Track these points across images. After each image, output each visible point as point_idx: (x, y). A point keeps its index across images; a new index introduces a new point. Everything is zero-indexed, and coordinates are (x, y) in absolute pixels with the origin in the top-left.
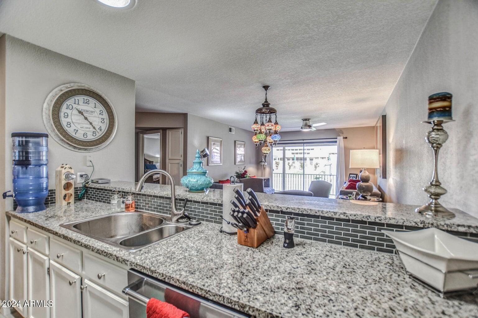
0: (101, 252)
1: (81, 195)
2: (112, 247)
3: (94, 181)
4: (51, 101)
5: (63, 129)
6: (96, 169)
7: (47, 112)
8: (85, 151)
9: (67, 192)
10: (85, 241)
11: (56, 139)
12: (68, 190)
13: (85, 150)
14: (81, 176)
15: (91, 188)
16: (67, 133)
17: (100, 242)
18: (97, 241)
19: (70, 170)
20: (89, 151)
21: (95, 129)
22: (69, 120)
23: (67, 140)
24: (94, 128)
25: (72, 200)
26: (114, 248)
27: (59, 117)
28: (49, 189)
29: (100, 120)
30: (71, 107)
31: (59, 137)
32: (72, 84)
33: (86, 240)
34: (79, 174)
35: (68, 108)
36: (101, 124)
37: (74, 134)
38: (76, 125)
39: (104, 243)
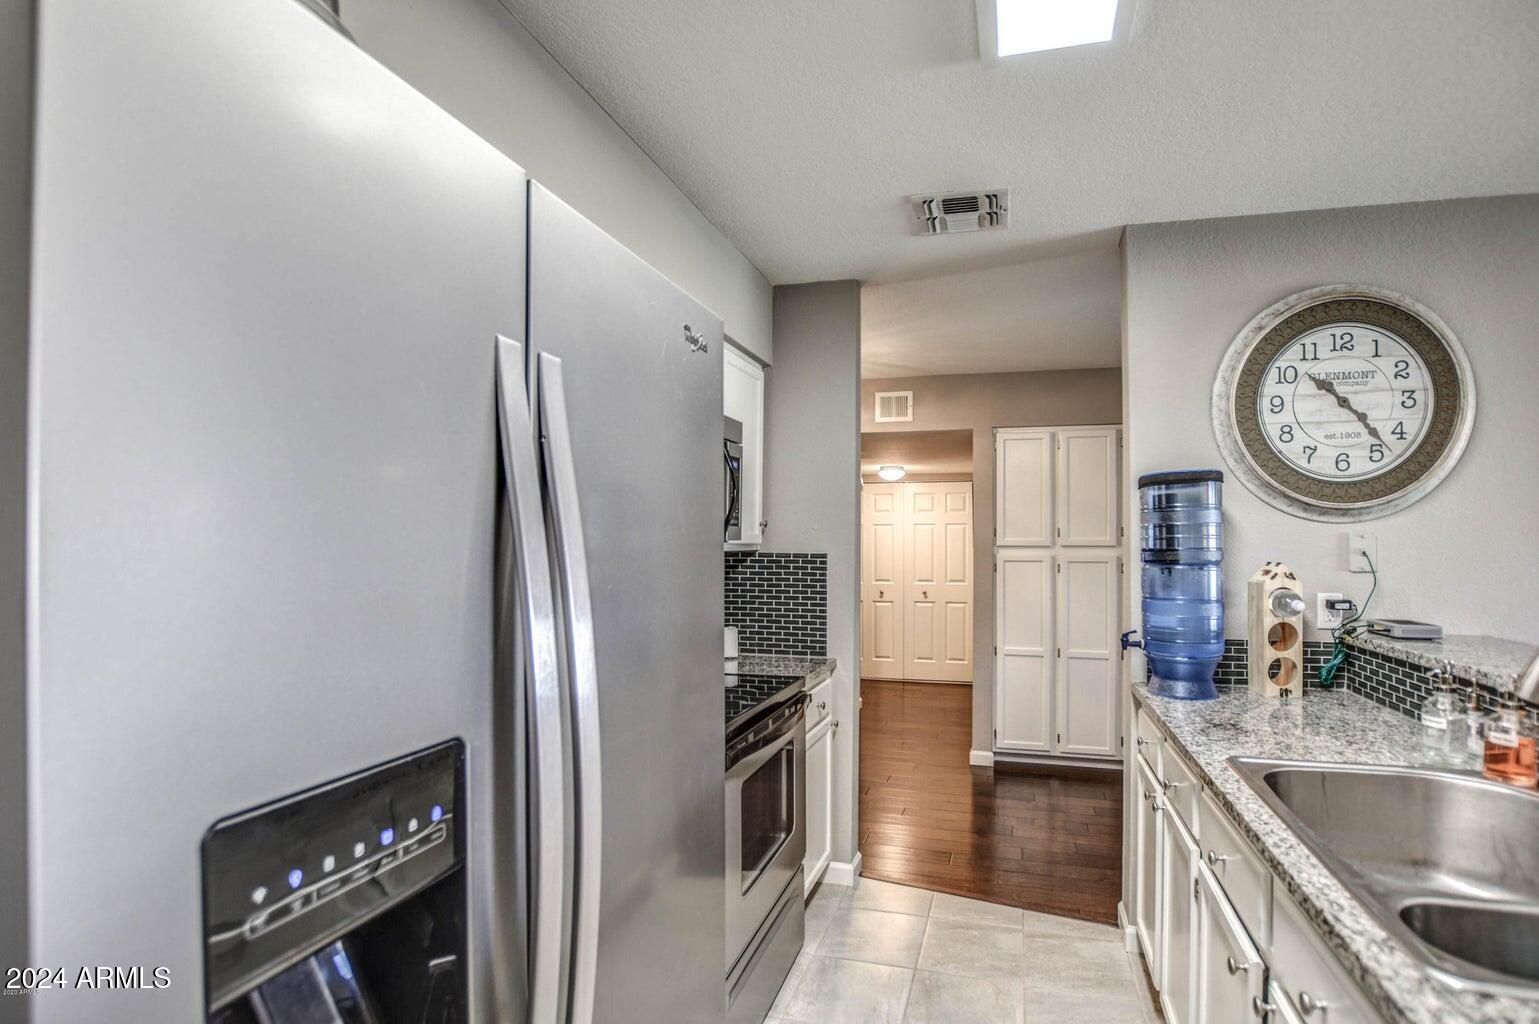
0: (1312, 912)
1: (1329, 672)
2: (1359, 911)
3: (1376, 628)
4: (1234, 369)
5: (1270, 449)
6: (1382, 581)
7: (1223, 404)
8: (1342, 519)
9: (1281, 654)
10: (1276, 845)
11: (1249, 485)
12: (1286, 649)
13: (1343, 515)
14: (1331, 605)
15: (1363, 651)
16: (1280, 460)
17: (1325, 872)
18: (1314, 860)
19: (1288, 583)
20: (1357, 518)
21: (1378, 438)
22: (1286, 417)
23: (1282, 483)
24: (1373, 432)
25: (1296, 684)
26: (1366, 923)
27: (1255, 415)
28: (1226, 637)
29: (1399, 398)
30: (1290, 374)
31: (1258, 477)
32: (1292, 299)
33: (1282, 840)
34: (1322, 597)
35: (1283, 380)
36: (1401, 414)
37: (1303, 463)
38: (1309, 429)
39: (1335, 881)
